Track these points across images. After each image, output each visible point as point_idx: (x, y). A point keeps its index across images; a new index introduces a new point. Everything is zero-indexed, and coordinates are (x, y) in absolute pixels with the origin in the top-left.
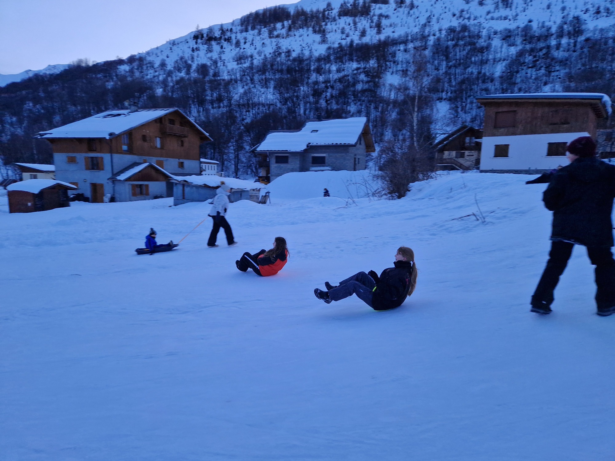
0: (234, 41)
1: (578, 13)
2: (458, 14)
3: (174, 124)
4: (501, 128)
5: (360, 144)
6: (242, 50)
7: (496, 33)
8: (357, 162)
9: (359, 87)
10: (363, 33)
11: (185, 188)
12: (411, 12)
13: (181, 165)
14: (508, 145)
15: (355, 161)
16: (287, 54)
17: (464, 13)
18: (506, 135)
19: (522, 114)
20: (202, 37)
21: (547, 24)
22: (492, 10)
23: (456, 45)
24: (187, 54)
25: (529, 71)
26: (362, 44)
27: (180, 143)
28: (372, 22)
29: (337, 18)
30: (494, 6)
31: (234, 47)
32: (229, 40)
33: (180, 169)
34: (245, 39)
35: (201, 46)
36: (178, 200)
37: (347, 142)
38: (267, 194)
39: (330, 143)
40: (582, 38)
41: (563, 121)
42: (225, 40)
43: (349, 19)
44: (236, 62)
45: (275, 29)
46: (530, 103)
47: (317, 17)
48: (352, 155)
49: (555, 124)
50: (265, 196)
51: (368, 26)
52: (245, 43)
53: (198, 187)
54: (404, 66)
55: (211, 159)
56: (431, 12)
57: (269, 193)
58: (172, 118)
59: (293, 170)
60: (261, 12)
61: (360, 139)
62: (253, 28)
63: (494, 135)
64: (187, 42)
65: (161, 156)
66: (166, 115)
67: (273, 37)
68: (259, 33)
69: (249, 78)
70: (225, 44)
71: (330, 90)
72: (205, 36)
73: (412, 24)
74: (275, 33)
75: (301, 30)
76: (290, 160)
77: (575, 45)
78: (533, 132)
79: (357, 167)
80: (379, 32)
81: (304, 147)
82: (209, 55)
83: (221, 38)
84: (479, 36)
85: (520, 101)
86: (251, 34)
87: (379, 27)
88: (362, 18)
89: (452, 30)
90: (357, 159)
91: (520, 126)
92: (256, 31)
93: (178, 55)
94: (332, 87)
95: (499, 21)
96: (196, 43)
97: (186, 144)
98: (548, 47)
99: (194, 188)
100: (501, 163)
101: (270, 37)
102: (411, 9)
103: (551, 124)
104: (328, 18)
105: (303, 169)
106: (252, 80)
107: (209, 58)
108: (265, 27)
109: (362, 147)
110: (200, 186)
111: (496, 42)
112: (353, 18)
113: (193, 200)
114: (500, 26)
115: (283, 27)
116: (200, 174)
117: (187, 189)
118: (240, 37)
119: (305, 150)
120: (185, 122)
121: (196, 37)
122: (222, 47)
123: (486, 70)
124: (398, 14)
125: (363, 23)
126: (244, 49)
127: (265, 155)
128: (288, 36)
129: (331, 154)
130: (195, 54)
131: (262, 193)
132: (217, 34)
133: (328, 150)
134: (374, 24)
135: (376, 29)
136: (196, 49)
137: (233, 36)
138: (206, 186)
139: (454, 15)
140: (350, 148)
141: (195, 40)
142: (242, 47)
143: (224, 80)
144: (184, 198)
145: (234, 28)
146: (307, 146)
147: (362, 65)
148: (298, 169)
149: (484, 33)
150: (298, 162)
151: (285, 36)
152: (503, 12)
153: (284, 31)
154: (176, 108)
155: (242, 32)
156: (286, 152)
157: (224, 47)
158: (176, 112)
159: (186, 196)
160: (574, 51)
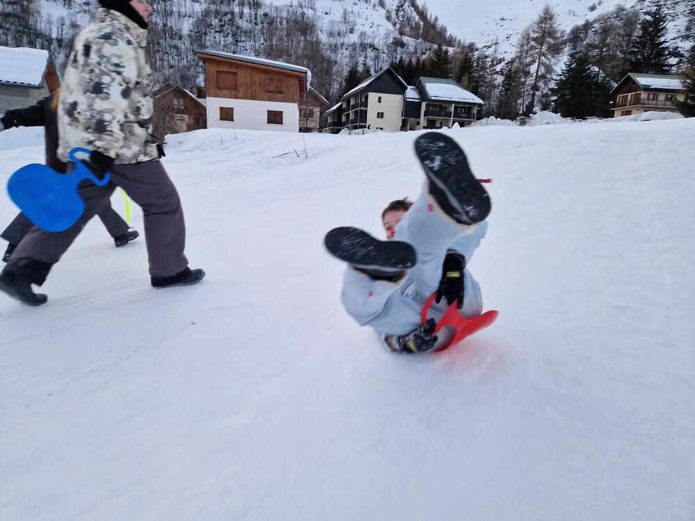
4: (223, 89)
14: (233, 109)
18: (230, 98)
19: (243, 77)
41: (277, 90)
46: (248, 67)
49: (271, 92)
63: (217, 96)
78: (253, 98)
85: (239, 62)
91: (241, 90)
103: (268, 92)
140: (31, 90)
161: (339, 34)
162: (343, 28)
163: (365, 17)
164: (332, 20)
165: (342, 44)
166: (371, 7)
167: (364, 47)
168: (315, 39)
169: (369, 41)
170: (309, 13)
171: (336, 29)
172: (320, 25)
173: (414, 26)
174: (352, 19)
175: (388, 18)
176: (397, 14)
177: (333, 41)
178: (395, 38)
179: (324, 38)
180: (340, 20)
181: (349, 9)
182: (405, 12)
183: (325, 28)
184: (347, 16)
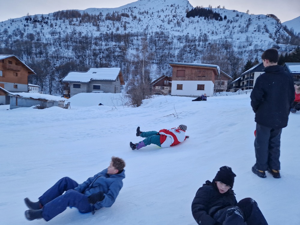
0: (50, 24)
1: (206, 32)
2: (159, 27)
3: (11, 64)
4: (179, 77)
5: (118, 80)
6: (54, 29)
7: (175, 37)
8: (116, 89)
9: (116, 54)
10: (118, 29)
11: (18, 99)
12: (140, 23)
13: (16, 87)
14: (182, 85)
15: (115, 88)
16: (79, 34)
17: (162, 26)
18: (181, 80)
19: (188, 72)
20: (31, 19)
21: (195, 35)
22: (173, 27)
23: (159, 40)
24: (22, 27)
25: (188, 54)
26: (117, 34)
27: (15, 74)
28: (122, 24)
29: (105, 20)
30: (174, 25)
31: (49, 27)
32: (46, 23)
33: (15, 89)
34: (56, 23)
35: (30, 24)
36: (13, 106)
37: (111, 79)
38: (69, 104)
39: (103, 79)
40: (207, 43)
41: (203, 76)
42: (44, 23)
43: (111, 22)
44: (51, 35)
45: (73, 21)
46: (190, 67)
47: (95, 19)
48: (114, 86)
49: (200, 77)
50: (67, 105)
51: (120, 26)
52: (56, 26)
53: (26, 99)
54: (137, 46)
55: (35, 84)
56: (148, 24)
57: (69, 103)
58: (11, 60)
59: (83, 92)
60: (65, 11)
61: (117, 78)
62: (60, 19)
63: (176, 80)
64: (22, 21)
65: (3, 81)
66: (6, 58)
67: (72, 25)
68: (64, 22)
69: (58, 44)
70: (44, 25)
71: (102, 54)
72: (32, 19)
73: (140, 28)
74: (73, 23)
75: (86, 23)
76: (81, 87)
77: (205, 46)
78: (192, 80)
79: (116, 91)
80: (125, 29)
81: (89, 80)
82: (35, 29)
83: (42, 21)
84: (168, 38)
85: (186, 66)
86: (59, 22)
87: (125, 27)
88: (117, 22)
89: (157, 33)
90: (116, 88)
91: (187, 77)
92: (62, 21)
93: (16, 27)
94: (103, 53)
95: (176, 32)
96: (27, 22)
97: (19, 75)
98: (195, 45)
99: (24, 99)
100: (179, 92)
101: (70, 25)
102: (139, 21)
103: (199, 77)
104: (100, 20)
105: (89, 91)
106: (60, 45)
107: (34, 31)
108: (67, 19)
109: (119, 81)
110: (28, 98)
111: (175, 41)
112: (113, 21)
113: (22, 106)
114: (177, 34)
115: (77, 21)
116: (28, 92)
117: (19, 100)
118: (53, 22)
119: (90, 82)
120: (18, 63)
121: (27, 19)
122: (42, 26)
123: (172, 52)
124: (133, 23)
125: (117, 24)
126: (55, 28)
127: (67, 84)
128: (80, 25)
129: (103, 85)
130: (26, 28)
131: (66, 103)
132: (40, 19)
133: (102, 83)
134: (123, 26)
135: (124, 28)
136: (27, 25)
137: (49, 21)
138: (31, 98)
139: (158, 27)
140: (113, 82)
141: (26, 21)
142: (54, 28)
143: (43, 43)
144: (17, 105)
145: (50, 18)
146: (91, 80)
147: (117, 44)
148: (86, 91)
149: (170, 36)
150: (86, 88)
151: (78, 25)
152: (178, 28)
153: (77, 23)
154: (13, 55)
155: (54, 20)
156: (79, 82)
157: (43, 26)
158: (13, 58)
159: (18, 104)
160: (205, 48)
161: (244, 47)
162: (246, 44)
163: (258, 38)
164: (240, 42)
165: (245, 51)
166: (261, 33)
167: (256, 51)
168: (231, 51)
169: (260, 48)
170: (229, 40)
171: (242, 45)
172: (234, 44)
173: (285, 38)
174: (251, 40)
175: (271, 37)
176: (275, 34)
177: (240, 50)
178: (274, 45)
179: (236, 49)
180: (245, 41)
181: (249, 36)
182: (280, 33)
183: (237, 45)
184: (248, 39)
